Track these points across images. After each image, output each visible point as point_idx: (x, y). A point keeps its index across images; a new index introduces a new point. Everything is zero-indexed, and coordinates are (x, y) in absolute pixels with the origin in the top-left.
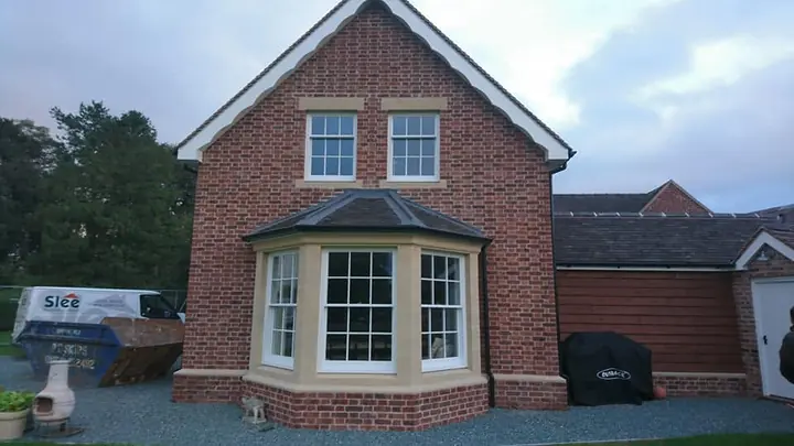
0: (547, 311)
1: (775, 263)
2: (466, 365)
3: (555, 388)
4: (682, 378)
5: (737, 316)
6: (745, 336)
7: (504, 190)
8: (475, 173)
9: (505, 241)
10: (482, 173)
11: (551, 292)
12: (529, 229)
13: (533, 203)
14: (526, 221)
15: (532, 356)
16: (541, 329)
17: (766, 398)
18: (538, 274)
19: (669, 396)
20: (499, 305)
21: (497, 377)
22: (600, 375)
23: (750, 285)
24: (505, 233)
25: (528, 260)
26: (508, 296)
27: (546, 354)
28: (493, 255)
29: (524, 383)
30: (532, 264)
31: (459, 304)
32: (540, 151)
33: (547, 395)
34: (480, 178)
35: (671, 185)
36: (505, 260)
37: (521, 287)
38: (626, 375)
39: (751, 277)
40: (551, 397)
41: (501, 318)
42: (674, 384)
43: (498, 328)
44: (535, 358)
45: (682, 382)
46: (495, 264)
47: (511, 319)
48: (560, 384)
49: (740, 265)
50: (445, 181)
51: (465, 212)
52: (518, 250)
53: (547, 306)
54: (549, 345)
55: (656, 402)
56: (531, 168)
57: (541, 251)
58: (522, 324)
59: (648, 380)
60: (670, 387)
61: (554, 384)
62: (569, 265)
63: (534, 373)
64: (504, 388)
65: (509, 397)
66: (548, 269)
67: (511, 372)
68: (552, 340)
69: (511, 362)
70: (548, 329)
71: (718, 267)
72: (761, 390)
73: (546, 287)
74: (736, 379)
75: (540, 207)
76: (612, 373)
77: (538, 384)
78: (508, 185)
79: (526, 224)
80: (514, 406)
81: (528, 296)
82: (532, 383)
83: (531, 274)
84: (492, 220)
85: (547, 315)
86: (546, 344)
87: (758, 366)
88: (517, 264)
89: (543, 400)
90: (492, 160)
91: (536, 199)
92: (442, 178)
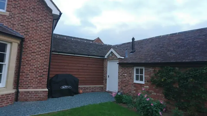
0: (45, 66)
1: (113, 57)
2: (4, 86)
3: (43, 93)
4: (87, 87)
5: (103, 70)
6: (105, 75)
7: (35, 21)
8: (23, 13)
9: (33, 41)
10: (26, 13)
11: (47, 60)
12: (42, 37)
13: (45, 28)
14: (42, 34)
15: (37, 82)
16: (42, 73)
17: (107, 92)
18: (44, 53)
19: (83, 93)
20: (26, 64)
21: (20, 90)
22: (62, 88)
23: (107, 62)
24: (33, 37)
25: (41, 48)
26: (31, 61)
27: (43, 81)
28: (27, 45)
29: (32, 92)
30: (42, 50)
31: (5, 62)
32: (50, 10)
33: (40, 95)
34: (25, 15)
35: (98, 38)
36: (31, 47)
37: (37, 58)
38: (70, 87)
39: (108, 60)
40: (42, 96)
41: (26, 69)
42: (85, 89)
43: (24, 72)
44: (38, 83)
45: (87, 88)
46: (27, 49)
47: (31, 69)
48: (46, 92)
49: (106, 57)
50: (8, 13)
51: (16, 27)
52: (37, 44)
53: (45, 65)
54: (44, 78)
55: (79, 94)
56: (46, 16)
57: (46, 46)
58: (35, 71)
59: (77, 88)
60: (84, 90)
61: (43, 92)
62: (59, 53)
63: (37, 88)
64: (23, 94)
65: (25, 97)
66: (48, 52)
67: (27, 88)
68: (46, 77)
69: (28, 85)
70: (45, 73)
71: (101, 57)
72: (106, 90)
73: (47, 59)
74: (101, 87)
75: (48, 30)
76: (66, 87)
77: (37, 92)
78: (36, 20)
79: (42, 35)
80: (27, 100)
81: (39, 61)
82: (35, 92)
83: (41, 53)
84: (28, 32)
85: (45, 68)
86: (42, 78)
87: (106, 83)
88: (36, 49)
89: (38, 97)
90: (31, 9)
91: (47, 27)
92: (7, 11)
